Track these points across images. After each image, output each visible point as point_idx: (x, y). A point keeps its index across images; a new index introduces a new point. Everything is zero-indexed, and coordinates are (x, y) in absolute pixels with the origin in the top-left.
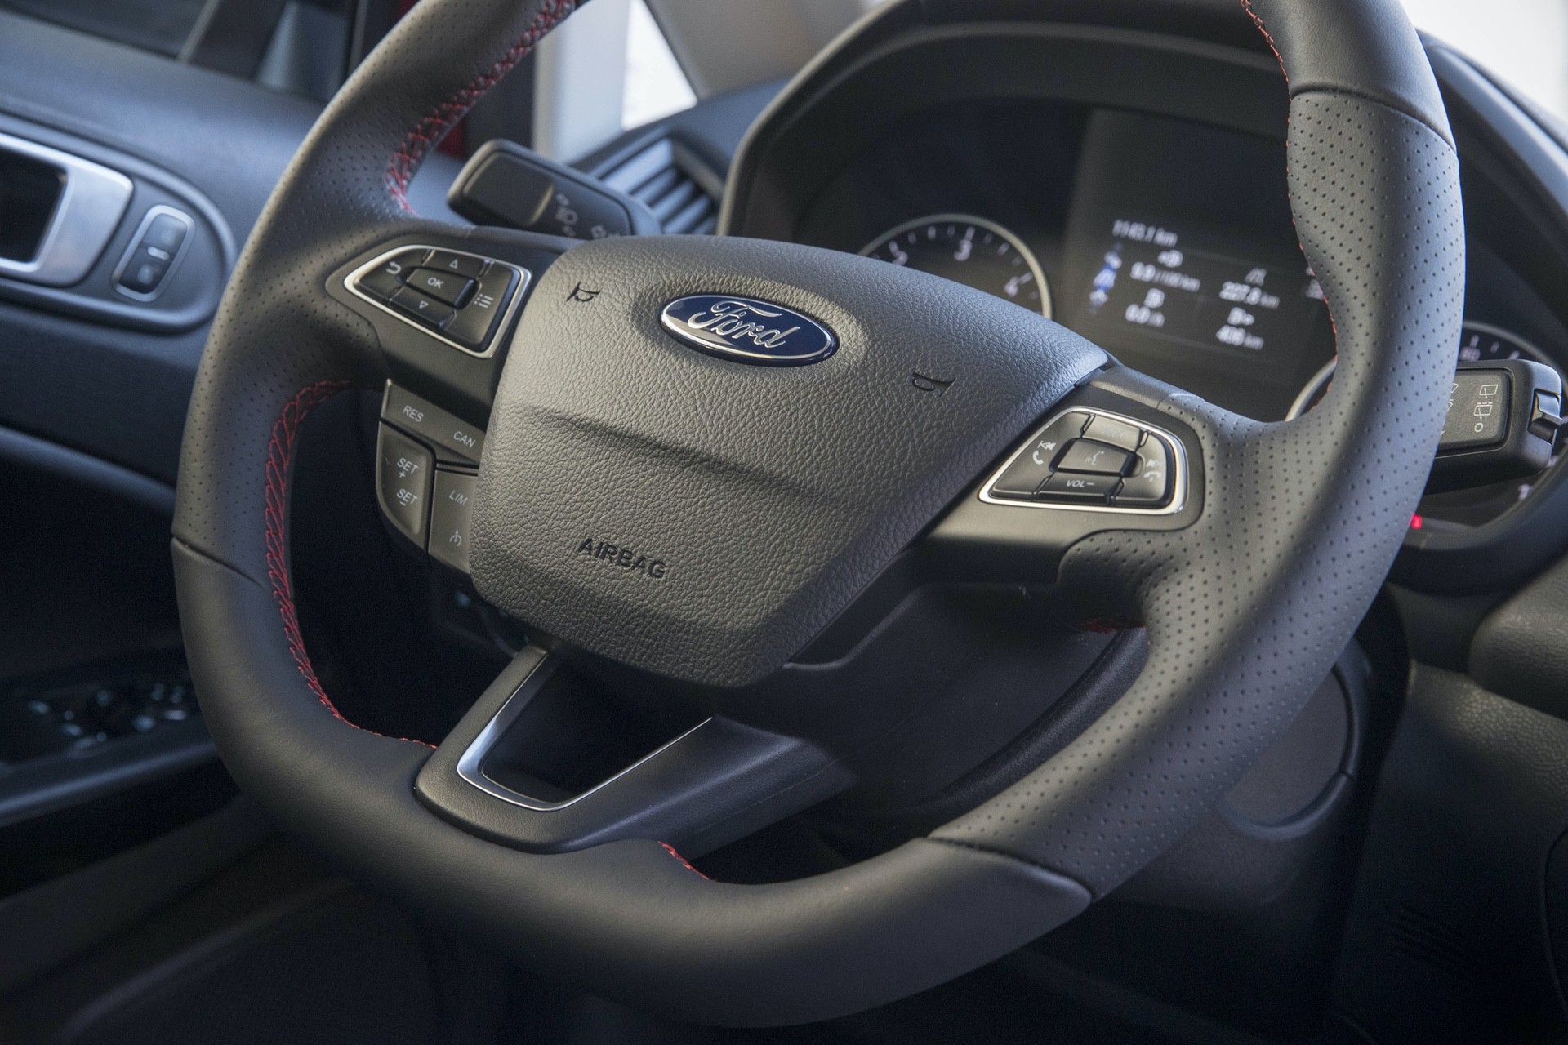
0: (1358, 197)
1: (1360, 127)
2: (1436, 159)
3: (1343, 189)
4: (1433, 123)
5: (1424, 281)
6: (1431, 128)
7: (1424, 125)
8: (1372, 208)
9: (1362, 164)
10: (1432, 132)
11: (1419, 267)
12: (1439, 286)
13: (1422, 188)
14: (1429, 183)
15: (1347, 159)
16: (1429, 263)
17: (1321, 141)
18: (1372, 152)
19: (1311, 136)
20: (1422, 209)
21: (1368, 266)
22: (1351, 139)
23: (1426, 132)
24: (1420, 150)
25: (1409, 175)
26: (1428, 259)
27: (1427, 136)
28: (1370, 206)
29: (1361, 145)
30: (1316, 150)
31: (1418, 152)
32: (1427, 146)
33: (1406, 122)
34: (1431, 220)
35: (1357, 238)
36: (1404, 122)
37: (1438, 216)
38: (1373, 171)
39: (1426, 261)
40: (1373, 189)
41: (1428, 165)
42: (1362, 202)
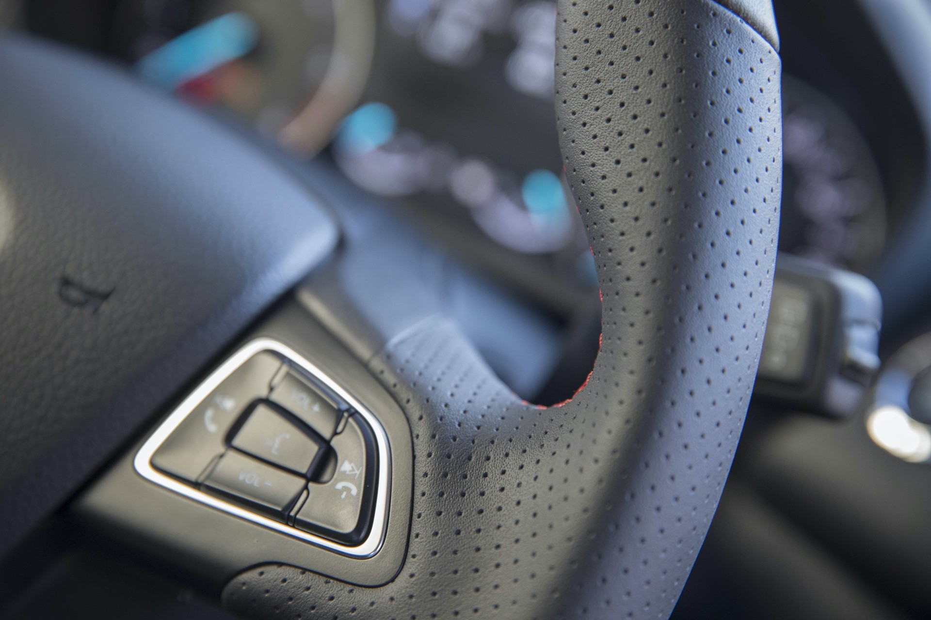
0: (643, 122)
1: (651, 14)
2: (752, 70)
3: (622, 105)
4: (751, 14)
5: (723, 265)
6: (747, 23)
7: (739, 19)
8: (660, 145)
9: (651, 72)
10: (749, 28)
11: (718, 244)
12: (744, 269)
13: (731, 119)
14: (740, 111)
15: (631, 59)
16: (732, 236)
17: (599, 25)
18: (665, 56)
19: (586, 14)
20: (728, 151)
21: (649, 234)
22: (637, 30)
23: (740, 29)
24: (731, 58)
25: (714, 98)
26: (731, 230)
27: (742, 34)
28: (658, 140)
29: (652, 43)
30: (591, 37)
31: (728, 61)
32: (741, 51)
33: (715, 14)
34: (739, 168)
35: (636, 187)
36: (711, 14)
37: (749, 161)
38: (665, 85)
39: (728, 233)
40: (663, 115)
41: (741, 81)
42: (647, 131)
